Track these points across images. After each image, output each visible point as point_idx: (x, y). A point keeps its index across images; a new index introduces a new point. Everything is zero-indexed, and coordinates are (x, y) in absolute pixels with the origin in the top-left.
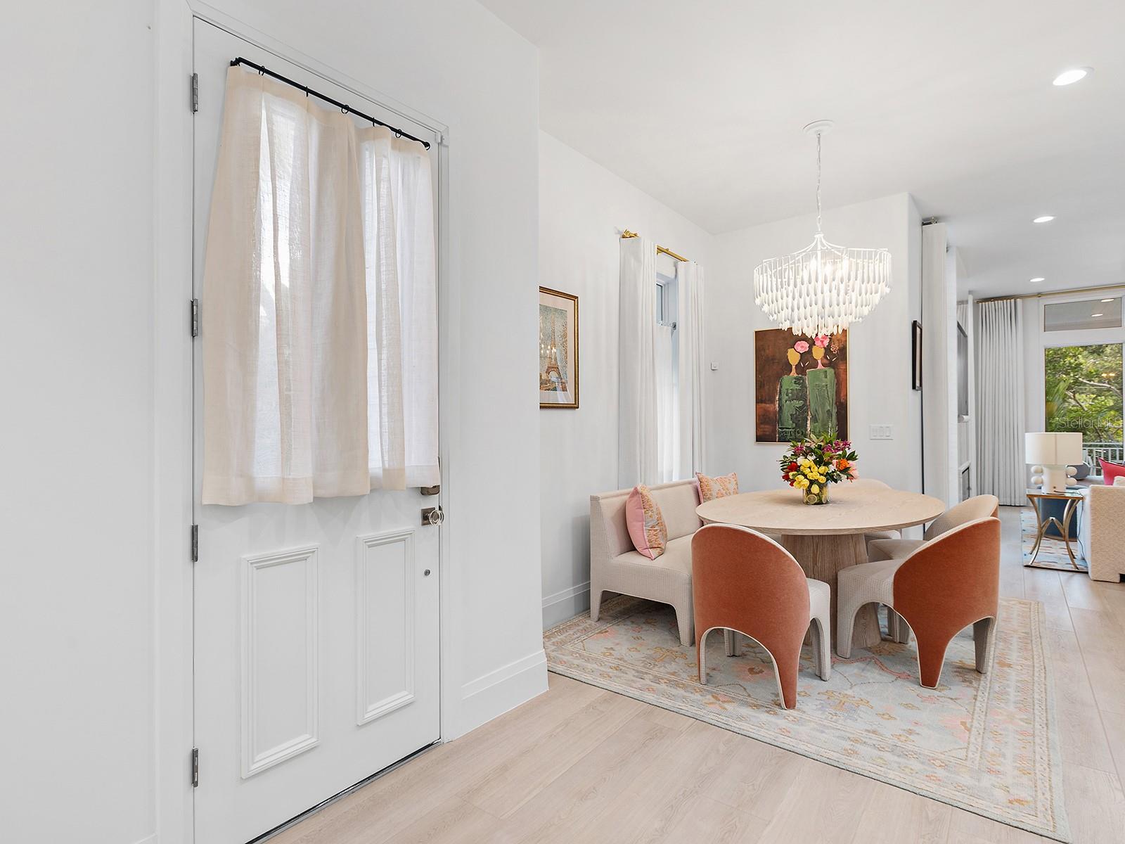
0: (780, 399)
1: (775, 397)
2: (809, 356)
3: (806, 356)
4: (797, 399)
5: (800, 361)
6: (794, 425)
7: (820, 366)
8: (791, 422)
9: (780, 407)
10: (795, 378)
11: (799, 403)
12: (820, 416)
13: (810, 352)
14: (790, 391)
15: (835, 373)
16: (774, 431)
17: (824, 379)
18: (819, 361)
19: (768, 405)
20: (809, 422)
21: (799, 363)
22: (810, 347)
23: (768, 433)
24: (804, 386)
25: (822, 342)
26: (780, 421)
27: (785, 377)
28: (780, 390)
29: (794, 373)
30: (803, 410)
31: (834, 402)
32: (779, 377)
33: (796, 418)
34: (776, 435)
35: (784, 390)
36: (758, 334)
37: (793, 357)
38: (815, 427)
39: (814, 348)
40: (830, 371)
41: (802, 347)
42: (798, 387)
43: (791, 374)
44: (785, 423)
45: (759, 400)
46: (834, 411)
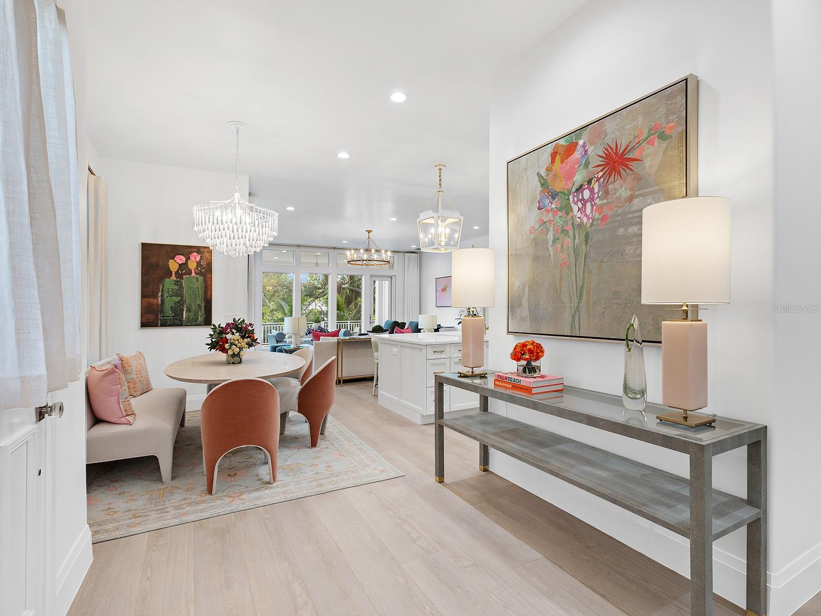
0: (162, 296)
1: (158, 294)
2: (185, 266)
3: (183, 266)
4: (176, 296)
5: (179, 269)
6: (173, 314)
7: (193, 274)
8: (171, 312)
9: (162, 301)
10: (175, 281)
11: (177, 299)
12: (193, 308)
13: (186, 263)
14: (170, 290)
15: (204, 280)
16: (157, 319)
17: (196, 283)
18: (193, 271)
19: (152, 300)
20: (184, 312)
21: (178, 271)
22: (187, 260)
23: (151, 320)
24: (181, 287)
25: (195, 258)
26: (162, 311)
27: (167, 280)
28: (162, 289)
29: (173, 277)
30: (180, 304)
31: (203, 299)
32: (161, 279)
33: (175, 309)
34: (158, 321)
35: (165, 289)
36: (145, 247)
37: (173, 266)
38: (189, 316)
39: (189, 262)
40: (201, 278)
41: (180, 259)
42: (177, 287)
43: (171, 278)
44: (166, 313)
45: (144, 295)
46: (203, 305)
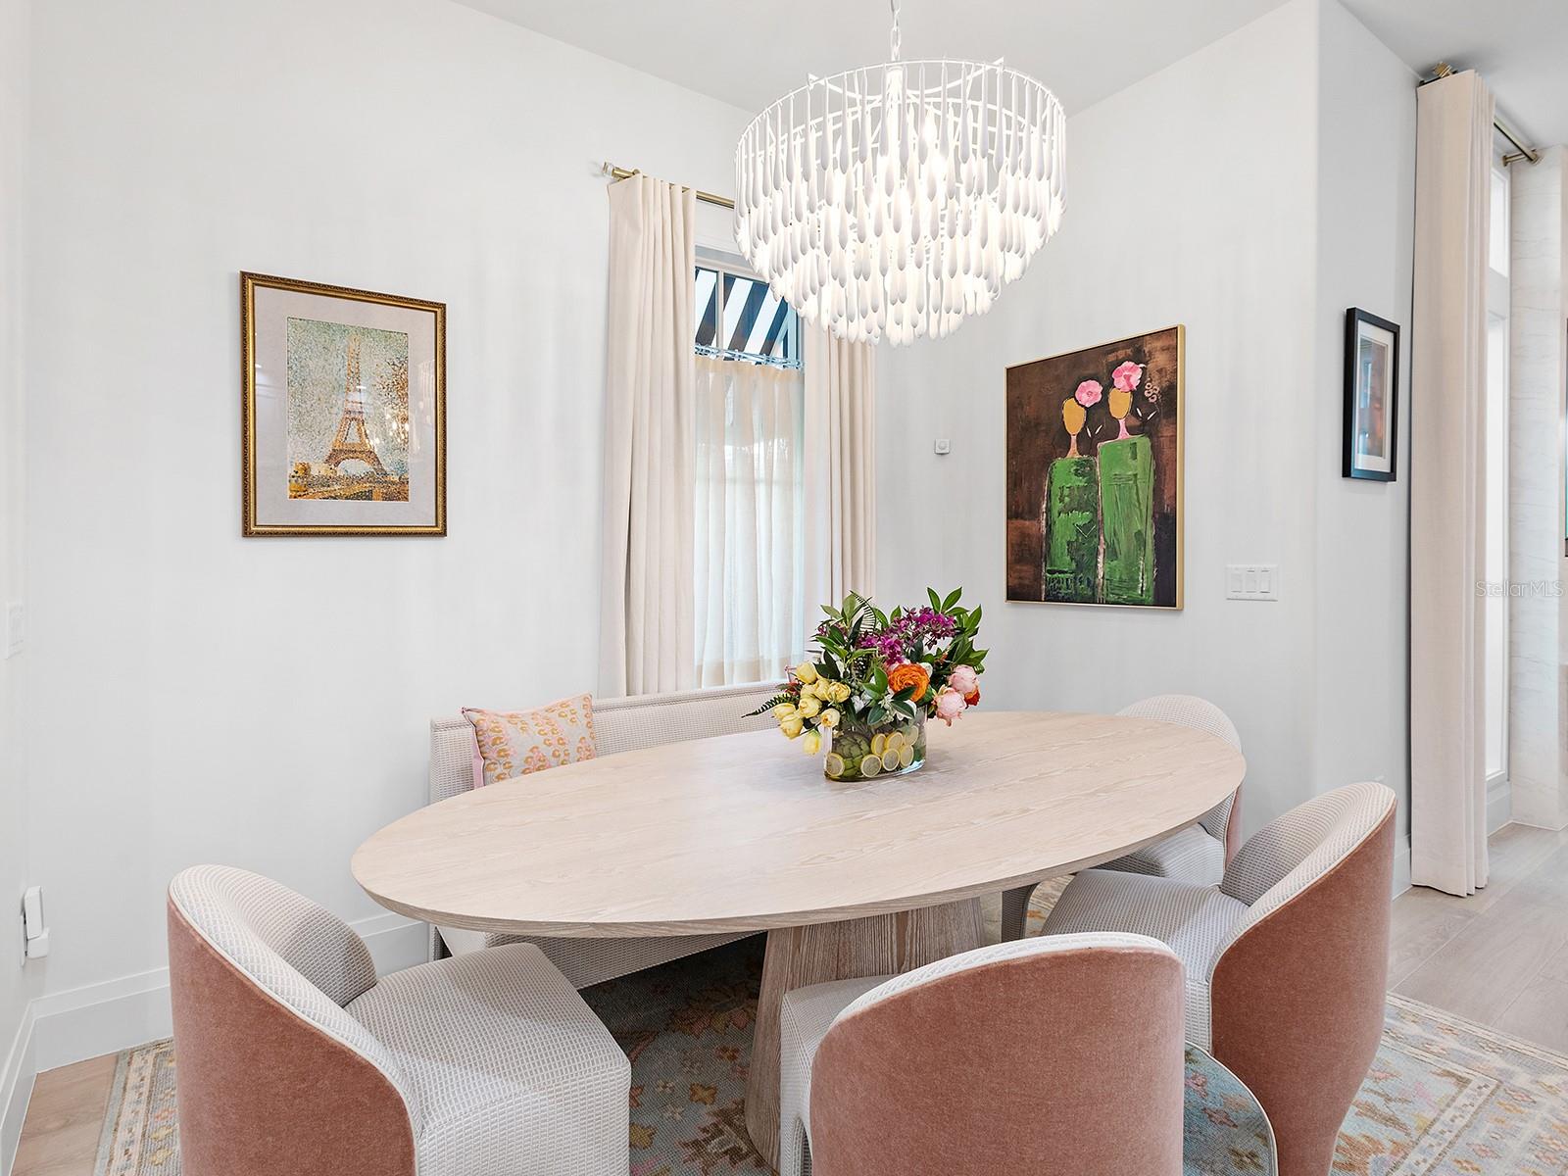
0: (1049, 510)
1: (1040, 507)
2: (1102, 411)
3: (1098, 413)
4: (1080, 508)
5: (1086, 424)
6: (1074, 565)
7: (1123, 433)
8: (1068, 558)
9: (1049, 526)
10: (1077, 463)
11: (1081, 518)
12: (1123, 547)
13: (1104, 403)
14: (1066, 492)
15: (1152, 446)
16: (1038, 578)
17: (1131, 462)
18: (1122, 423)
19: (1027, 523)
20: (1100, 559)
21: (1084, 429)
22: (1105, 393)
23: (1027, 582)
24: (1093, 481)
25: (1128, 378)
26: (1047, 556)
27: (1059, 462)
28: (1049, 491)
29: (1073, 454)
30: (1091, 529)
31: (1150, 513)
32: (1047, 461)
33: (1078, 550)
34: (1041, 585)
35: (1055, 490)
36: (1013, 374)
37: (1073, 418)
38: (1112, 570)
39: (1113, 394)
40: (1143, 442)
41: (1090, 393)
42: (1081, 482)
43: (1069, 455)
44: (1058, 562)
45: (1013, 514)
46: (1150, 534)
